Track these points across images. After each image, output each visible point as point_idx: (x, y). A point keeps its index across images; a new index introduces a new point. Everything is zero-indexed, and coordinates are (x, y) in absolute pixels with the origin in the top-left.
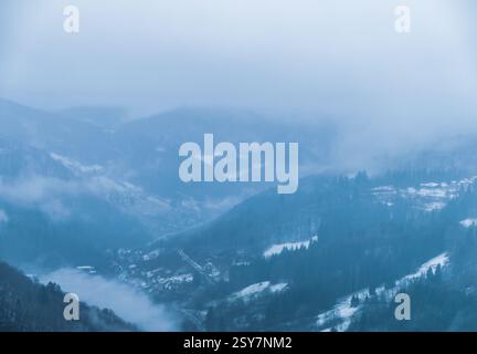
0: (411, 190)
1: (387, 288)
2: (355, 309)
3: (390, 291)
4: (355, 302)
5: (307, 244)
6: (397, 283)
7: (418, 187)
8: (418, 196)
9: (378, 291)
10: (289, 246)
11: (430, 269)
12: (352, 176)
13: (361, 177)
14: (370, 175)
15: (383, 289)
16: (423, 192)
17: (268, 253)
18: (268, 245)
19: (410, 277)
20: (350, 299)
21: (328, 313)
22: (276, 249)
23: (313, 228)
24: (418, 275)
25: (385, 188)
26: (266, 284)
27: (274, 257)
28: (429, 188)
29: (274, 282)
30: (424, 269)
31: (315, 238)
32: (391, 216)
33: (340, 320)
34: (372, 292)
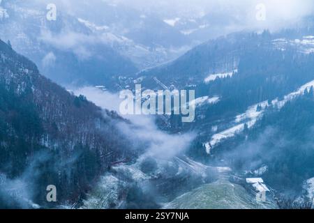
0: (297, 41)
1: (279, 100)
2: (259, 113)
3: (281, 102)
4: (259, 108)
5: (231, 74)
6: (285, 97)
7: (301, 39)
8: (302, 45)
9: (273, 102)
10: (220, 75)
11: (306, 89)
12: (260, 33)
13: (266, 33)
14: (271, 32)
15: (276, 101)
16: (305, 42)
17: (207, 80)
18: (207, 75)
19: (294, 94)
20: (256, 106)
21: (243, 114)
22: (212, 77)
23: (235, 65)
24: (298, 92)
25: (281, 40)
26: (206, 98)
27: (211, 81)
28: (309, 39)
29: (211, 97)
30: (302, 89)
31: (236, 71)
32: (284, 57)
33: (250, 119)
34: (270, 103)
